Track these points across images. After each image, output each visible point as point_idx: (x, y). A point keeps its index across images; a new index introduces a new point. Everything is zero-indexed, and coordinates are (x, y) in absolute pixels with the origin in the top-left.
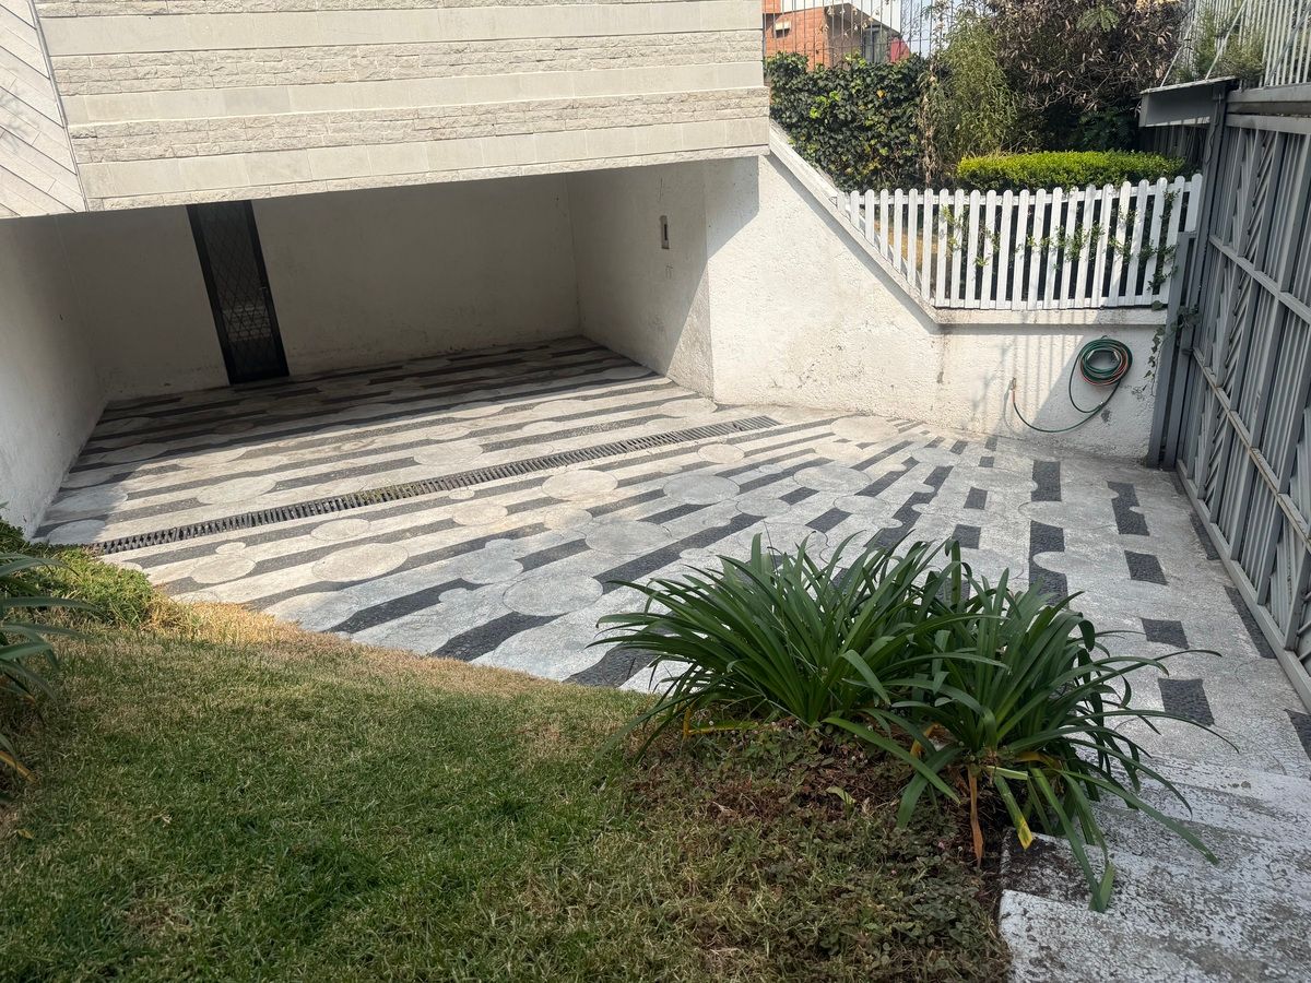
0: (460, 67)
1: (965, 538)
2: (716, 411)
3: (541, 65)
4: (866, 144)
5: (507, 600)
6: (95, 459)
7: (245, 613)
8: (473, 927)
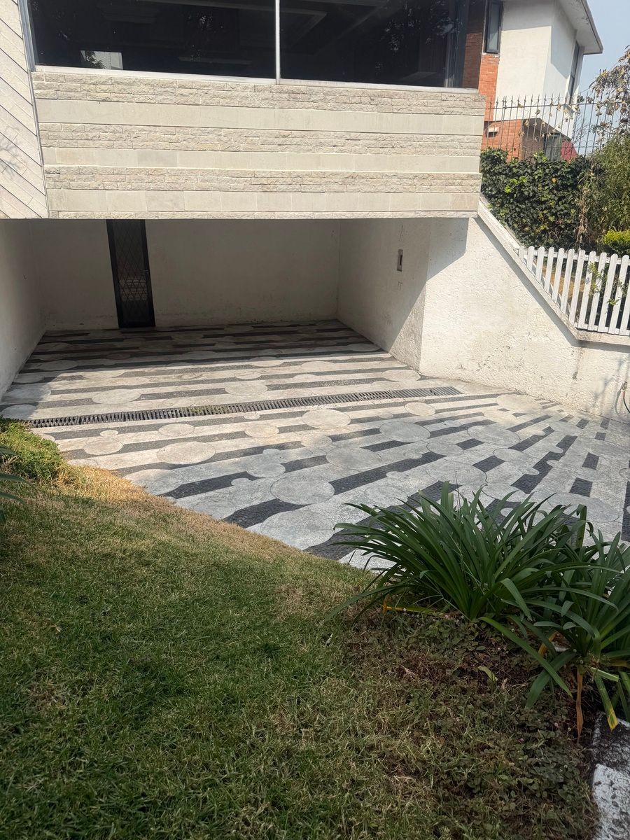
0: (285, 147)
1: (582, 487)
2: (419, 380)
3: (335, 149)
4: (541, 212)
5: (273, 490)
6: (34, 366)
7: (114, 477)
8: (241, 735)
